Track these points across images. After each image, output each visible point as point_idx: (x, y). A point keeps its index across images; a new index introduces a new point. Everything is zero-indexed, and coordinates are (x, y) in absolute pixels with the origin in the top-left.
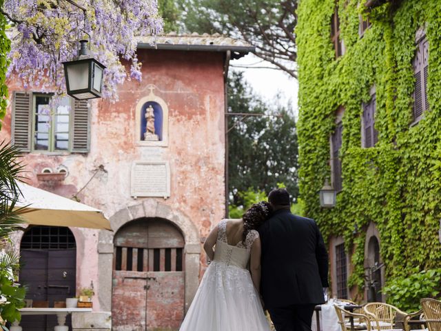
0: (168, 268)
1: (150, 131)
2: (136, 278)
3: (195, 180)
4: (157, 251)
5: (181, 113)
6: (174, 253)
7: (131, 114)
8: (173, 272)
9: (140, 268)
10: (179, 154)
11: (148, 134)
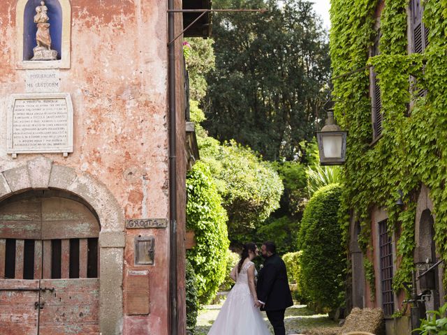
0: (74, 273)
1: (42, 44)
2: (20, 290)
3: (116, 122)
4: (56, 244)
5: (92, 12)
6: (83, 247)
7: (9, 16)
8: (83, 280)
9: (29, 274)
10: (89, 80)
11: (38, 51)
